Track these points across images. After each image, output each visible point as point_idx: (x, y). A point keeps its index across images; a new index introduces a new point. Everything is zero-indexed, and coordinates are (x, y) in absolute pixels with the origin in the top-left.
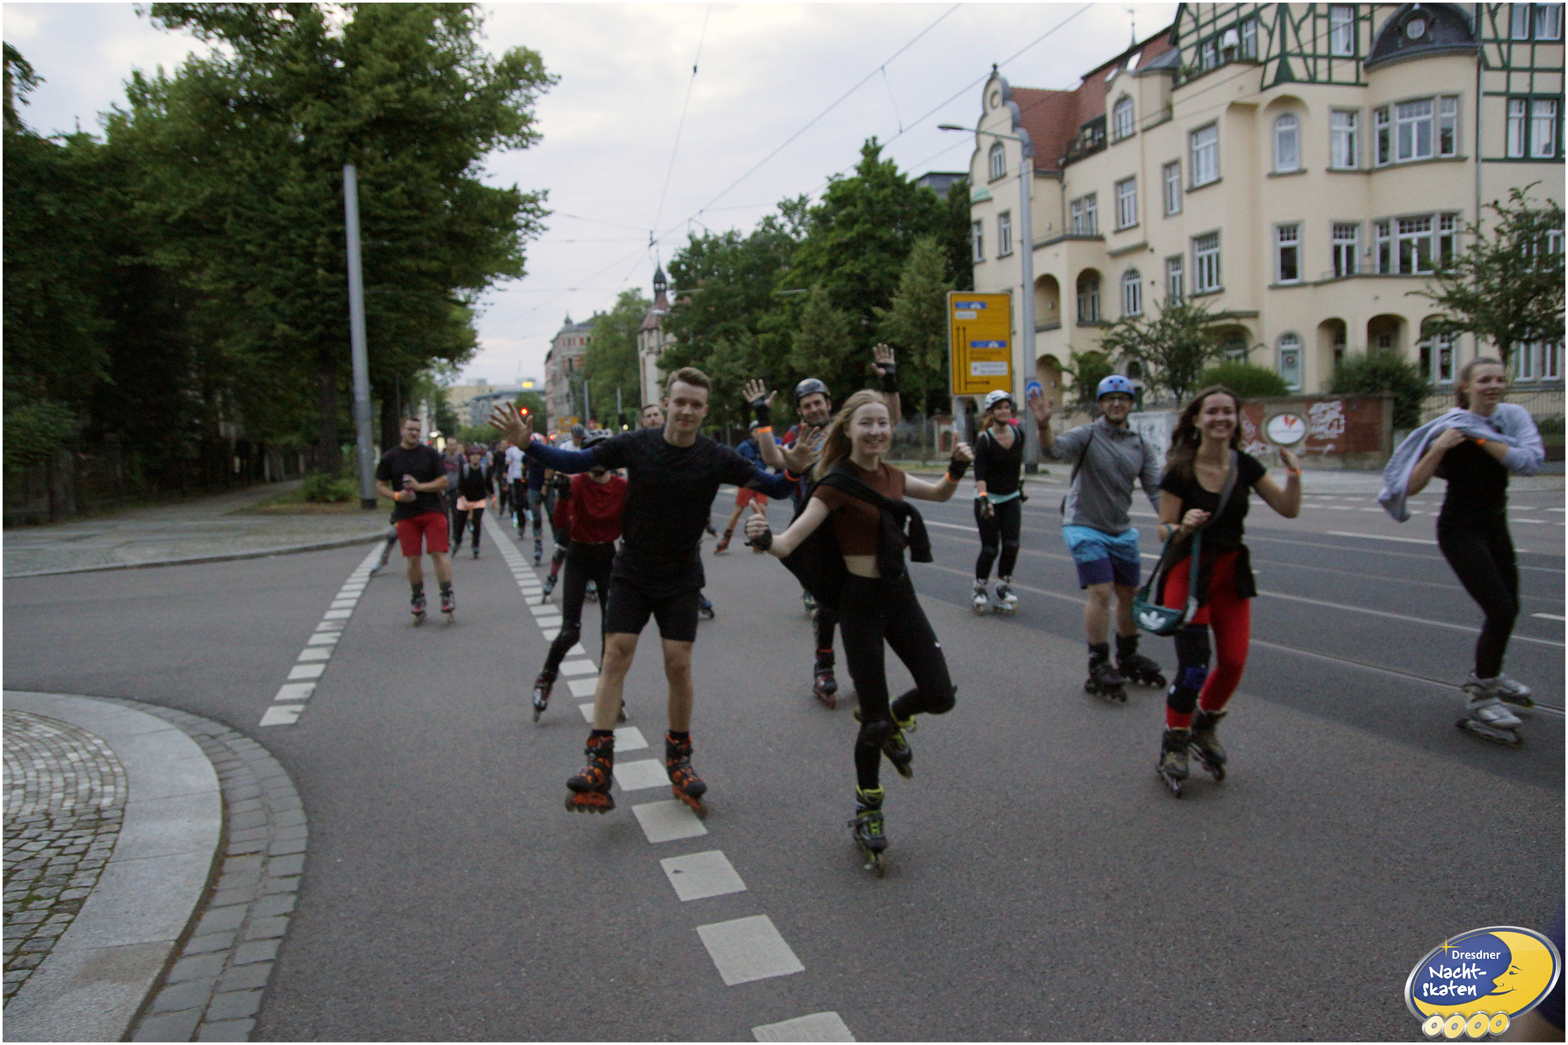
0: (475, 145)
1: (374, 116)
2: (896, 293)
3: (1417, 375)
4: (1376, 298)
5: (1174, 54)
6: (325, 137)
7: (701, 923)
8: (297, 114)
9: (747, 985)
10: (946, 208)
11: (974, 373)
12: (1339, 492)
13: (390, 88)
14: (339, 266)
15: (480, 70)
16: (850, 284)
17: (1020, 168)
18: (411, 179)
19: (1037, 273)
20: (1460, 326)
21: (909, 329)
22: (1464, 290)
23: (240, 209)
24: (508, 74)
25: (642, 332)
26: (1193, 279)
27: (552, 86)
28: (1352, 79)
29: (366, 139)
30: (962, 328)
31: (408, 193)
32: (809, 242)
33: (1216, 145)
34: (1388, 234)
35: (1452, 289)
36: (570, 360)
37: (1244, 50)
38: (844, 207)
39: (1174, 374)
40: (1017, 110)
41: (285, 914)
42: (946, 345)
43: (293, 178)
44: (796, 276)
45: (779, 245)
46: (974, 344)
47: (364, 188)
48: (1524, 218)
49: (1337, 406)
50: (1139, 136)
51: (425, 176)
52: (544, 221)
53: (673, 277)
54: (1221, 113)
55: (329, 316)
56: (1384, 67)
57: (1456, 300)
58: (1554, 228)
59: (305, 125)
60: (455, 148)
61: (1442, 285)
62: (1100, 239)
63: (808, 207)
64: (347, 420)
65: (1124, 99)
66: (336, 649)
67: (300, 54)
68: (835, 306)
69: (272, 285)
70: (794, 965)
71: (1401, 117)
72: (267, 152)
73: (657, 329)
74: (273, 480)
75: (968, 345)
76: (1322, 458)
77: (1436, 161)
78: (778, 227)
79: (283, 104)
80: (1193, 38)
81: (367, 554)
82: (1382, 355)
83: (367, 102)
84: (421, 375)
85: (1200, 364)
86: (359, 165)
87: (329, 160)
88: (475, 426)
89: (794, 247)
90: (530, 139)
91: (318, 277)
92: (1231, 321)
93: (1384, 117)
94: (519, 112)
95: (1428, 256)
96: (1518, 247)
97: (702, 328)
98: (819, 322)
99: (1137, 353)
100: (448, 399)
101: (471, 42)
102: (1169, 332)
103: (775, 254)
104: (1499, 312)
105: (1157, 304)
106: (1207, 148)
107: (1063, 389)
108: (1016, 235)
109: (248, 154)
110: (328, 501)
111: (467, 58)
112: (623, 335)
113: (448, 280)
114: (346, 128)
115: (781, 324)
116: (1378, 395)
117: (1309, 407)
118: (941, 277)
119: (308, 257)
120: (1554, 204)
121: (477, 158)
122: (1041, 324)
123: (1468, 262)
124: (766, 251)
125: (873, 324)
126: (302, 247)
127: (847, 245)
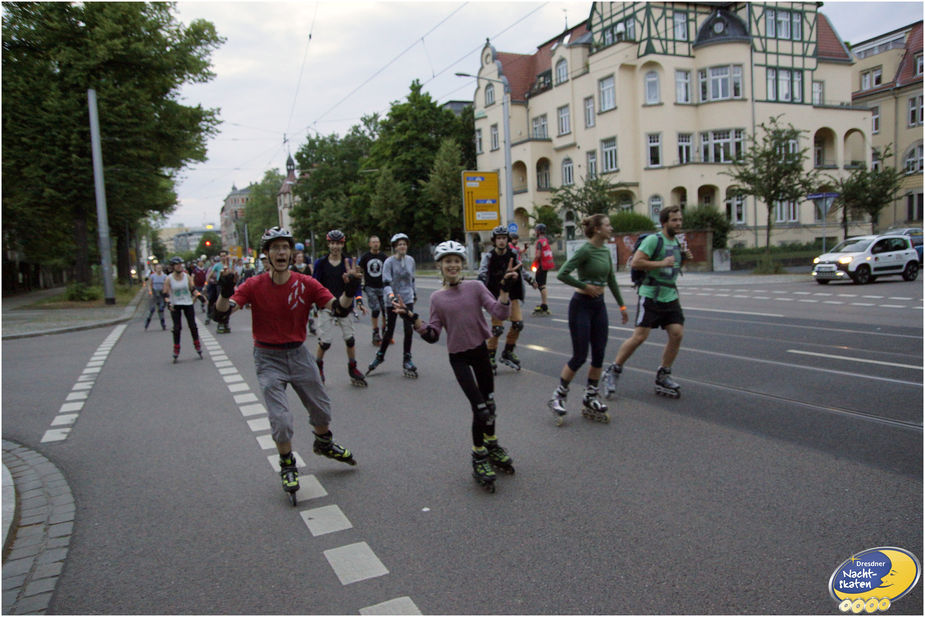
0: (173, 79)
1: (107, 59)
2: (432, 171)
3: (725, 218)
4: (702, 176)
5: (589, 35)
6: (74, 70)
7: (326, 549)
8: (54, 55)
9: (355, 584)
10: (460, 122)
11: (478, 219)
13: (116, 41)
14: (86, 153)
15: (175, 32)
16: (405, 166)
17: (503, 99)
18: (133, 99)
19: (514, 160)
20: (746, 192)
21: (440, 193)
22: (748, 172)
23: (17, 115)
24: (193, 35)
25: (280, 195)
26: (602, 164)
27: (222, 44)
28: (686, 53)
29: (102, 73)
30: (471, 192)
31: (131, 108)
32: (379, 141)
33: (614, 88)
34: (707, 140)
35: (742, 171)
36: (236, 212)
37: (628, 35)
38: (400, 121)
40: (501, 65)
41: (61, 561)
42: (462, 202)
43: (53, 96)
44: (372, 161)
45: (362, 143)
46: (477, 202)
47: (102, 104)
48: (777, 134)
50: (570, 81)
51: (142, 98)
52: (218, 127)
53: (298, 161)
54: (616, 70)
55: (81, 184)
56: (701, 48)
57: (745, 177)
58: (792, 139)
59: (60, 62)
60: (161, 81)
61: (737, 169)
62: (550, 140)
63: (379, 120)
64: (94, 249)
65: (561, 60)
66: (91, 392)
67: (53, 16)
68: (396, 179)
69: (41, 165)
70: (382, 570)
71: (713, 75)
72: (34, 79)
73: (289, 193)
74: (46, 287)
75: (474, 202)
77: (731, 100)
78: (361, 132)
79: (44, 48)
80: (599, 27)
81: (109, 332)
82: (706, 208)
83: (101, 49)
84: (142, 221)
86: (98, 89)
87: (77, 85)
89: (371, 144)
90: (209, 77)
91: (73, 160)
92: (624, 188)
93: (704, 75)
94: (201, 60)
95: (729, 153)
96: (774, 149)
97: (317, 192)
98: (387, 189)
99: (571, 206)
100: (160, 236)
101: (169, 15)
102: (589, 194)
103: (360, 148)
104: (766, 184)
105: (582, 178)
106: (608, 89)
107: (530, 227)
108: (501, 137)
109: (21, 79)
110: (83, 300)
111: (167, 25)
112: (268, 197)
113: (157, 163)
114: (88, 66)
115: (364, 190)
116: (705, 230)
118: (458, 162)
119: (65, 147)
120: (792, 126)
121: (174, 87)
122: (516, 190)
123: (750, 156)
124: (354, 147)
125: (419, 190)
126: (61, 140)
127: (402, 144)
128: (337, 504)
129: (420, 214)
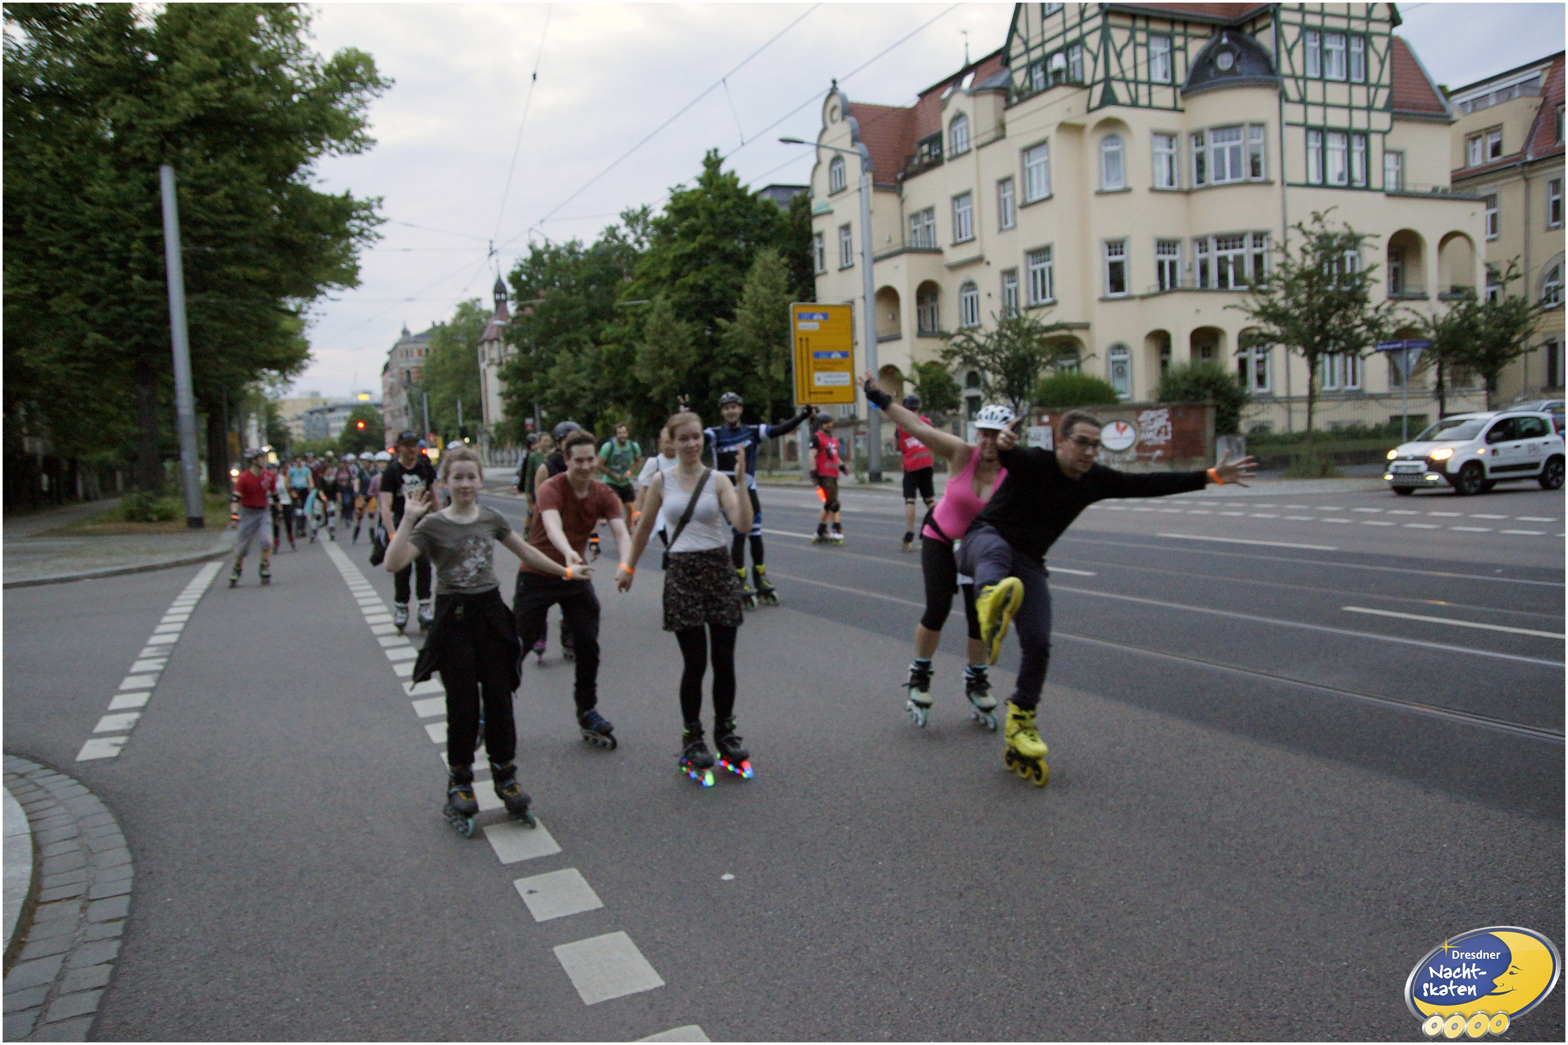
0: (304, 149)
1: (192, 114)
2: (739, 304)
3: (1236, 384)
4: (1198, 311)
5: (1005, 75)
6: (139, 135)
7: (557, 944)
8: (105, 108)
9: (607, 1003)
10: (788, 221)
11: (817, 384)
13: (209, 86)
14: (157, 273)
15: (308, 70)
16: (694, 295)
17: (860, 182)
18: (236, 183)
19: (878, 285)
20: (1273, 338)
21: (753, 339)
22: (1275, 305)
23: (41, 209)
24: (338, 75)
25: (482, 343)
26: (1028, 292)
27: (386, 90)
28: (1170, 104)
29: (184, 139)
30: (805, 339)
31: (234, 198)
32: (651, 254)
33: (1047, 163)
34: (1206, 251)
35: (1265, 303)
36: (408, 372)
37: (1071, 73)
38: (686, 218)
39: (1011, 384)
40: (856, 125)
41: (108, 962)
42: (790, 356)
43: (102, 178)
44: (639, 287)
45: (621, 256)
46: (817, 355)
47: (184, 191)
48: (1324, 240)
49: (1164, 413)
50: (974, 152)
51: (251, 180)
52: (378, 229)
53: (514, 287)
54: (1051, 132)
55: (148, 325)
56: (1198, 94)
57: (1270, 314)
58: (1350, 249)
59: (114, 120)
60: (283, 151)
61: (1256, 300)
62: (939, 251)
63: (650, 218)
64: (169, 435)
65: (959, 117)
66: (161, 676)
67: (105, 44)
68: (678, 317)
69: (82, 291)
70: (654, 981)
71: (1215, 141)
72: (71, 149)
73: (498, 340)
74: (87, 498)
75: (811, 355)
76: (1151, 463)
77: (1247, 183)
78: (621, 237)
79: (88, 96)
80: (1023, 60)
81: (195, 574)
82: (1204, 364)
83: (183, 99)
84: (250, 387)
85: (1035, 373)
86: (177, 166)
87: (143, 159)
88: (309, 440)
89: (637, 257)
90: (363, 144)
91: (134, 285)
92: (1064, 333)
93: (1199, 141)
94: (351, 116)
95: (1242, 272)
96: (1320, 266)
97: (546, 338)
98: (663, 333)
99: (976, 363)
100: (280, 413)
101: (298, 40)
102: (1005, 343)
103: (618, 265)
104: (1306, 326)
105: (993, 315)
106: (1038, 165)
108: (857, 247)
109: (49, 150)
110: (149, 520)
111: (294, 57)
112: (463, 346)
113: (277, 289)
114: (161, 127)
115: (624, 335)
116: (1202, 402)
117: (1139, 414)
118: (783, 289)
119: (122, 262)
120: (1349, 228)
121: (306, 163)
122: (882, 335)
123: (1278, 278)
124: (608, 262)
125: (717, 335)
126: (115, 251)
127: (690, 257)
128: (577, 867)
129: (720, 375)
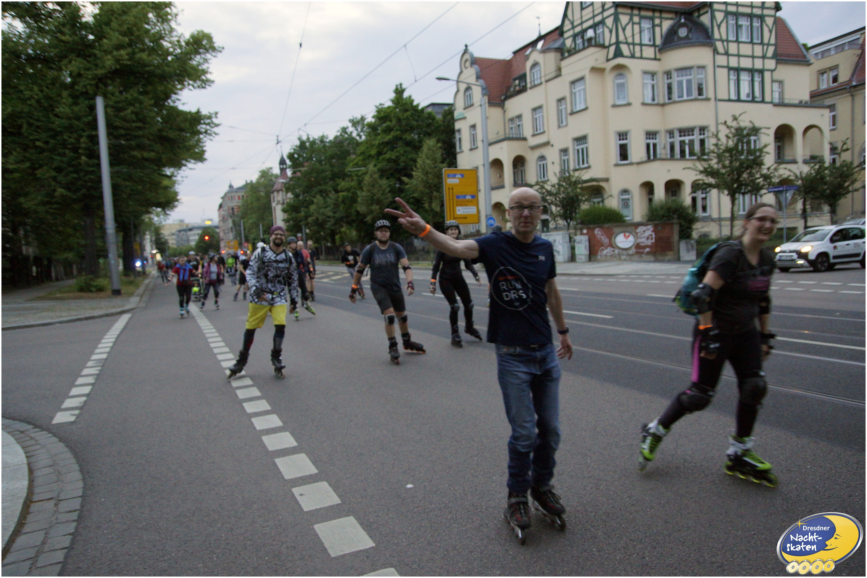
0: (174, 86)
1: (113, 68)
2: (415, 169)
3: (690, 211)
4: (669, 171)
5: (561, 40)
6: (84, 79)
7: (316, 524)
8: (66, 65)
9: (343, 556)
10: (441, 123)
11: (458, 213)
12: (653, 273)
13: (123, 52)
14: (95, 155)
15: (176, 43)
16: (389, 164)
17: (481, 101)
18: (137, 105)
19: (491, 158)
20: (710, 186)
21: (422, 189)
22: (712, 167)
23: (31, 121)
24: (193, 46)
25: (273, 192)
26: (574, 161)
27: (219, 53)
28: (653, 56)
29: (109, 82)
30: (451, 189)
31: (136, 114)
32: (366, 142)
33: (584, 89)
34: (673, 137)
35: (706, 166)
36: (233, 209)
37: (598, 40)
38: (384, 122)
39: (565, 212)
40: (479, 70)
41: (70, 534)
42: (443, 197)
43: (64, 103)
44: (359, 160)
45: (349, 144)
46: (458, 197)
47: (109, 110)
48: (739, 131)
49: (650, 228)
50: (544, 83)
51: (145, 104)
52: (216, 130)
53: (291, 161)
54: (586, 72)
55: (89, 184)
56: (668, 50)
57: (709, 172)
58: (754, 135)
59: (71, 72)
60: (163, 88)
61: (701, 165)
62: (525, 139)
63: (366, 122)
64: (102, 244)
65: (535, 64)
66: (98, 377)
67: (66, 30)
68: (381, 176)
69: (54, 166)
70: (369, 544)
71: (678, 76)
72: (48, 88)
73: (282, 190)
74: (57, 279)
75: (455, 197)
76: (643, 255)
77: (696, 100)
78: (349, 133)
79: (57, 59)
80: (571, 33)
81: (116, 321)
82: (672, 201)
83: (108, 60)
84: (146, 218)
85: (579, 206)
86: (105, 97)
87: (87, 93)
88: (178, 247)
89: (358, 144)
90: (207, 83)
91: (82, 162)
92: (595, 183)
93: (669, 77)
94: (200, 68)
95: (693, 149)
96: (737, 145)
97: (308, 189)
98: (373, 186)
100: (162, 231)
101: (171, 27)
102: (562, 189)
103: (348, 148)
104: (729, 178)
105: (555, 174)
106: (579, 91)
108: (479, 137)
109: (36, 88)
110: (91, 291)
111: (169, 36)
112: (262, 194)
113: (160, 164)
114: (96, 75)
115: (351, 187)
116: (672, 221)
117: (636, 228)
118: (439, 161)
119: (75, 150)
120: (753, 124)
121: (175, 94)
122: (493, 186)
123: (713, 152)
124: (342, 147)
125: (402, 187)
126: (71, 144)
127: (387, 143)
128: (327, 481)
